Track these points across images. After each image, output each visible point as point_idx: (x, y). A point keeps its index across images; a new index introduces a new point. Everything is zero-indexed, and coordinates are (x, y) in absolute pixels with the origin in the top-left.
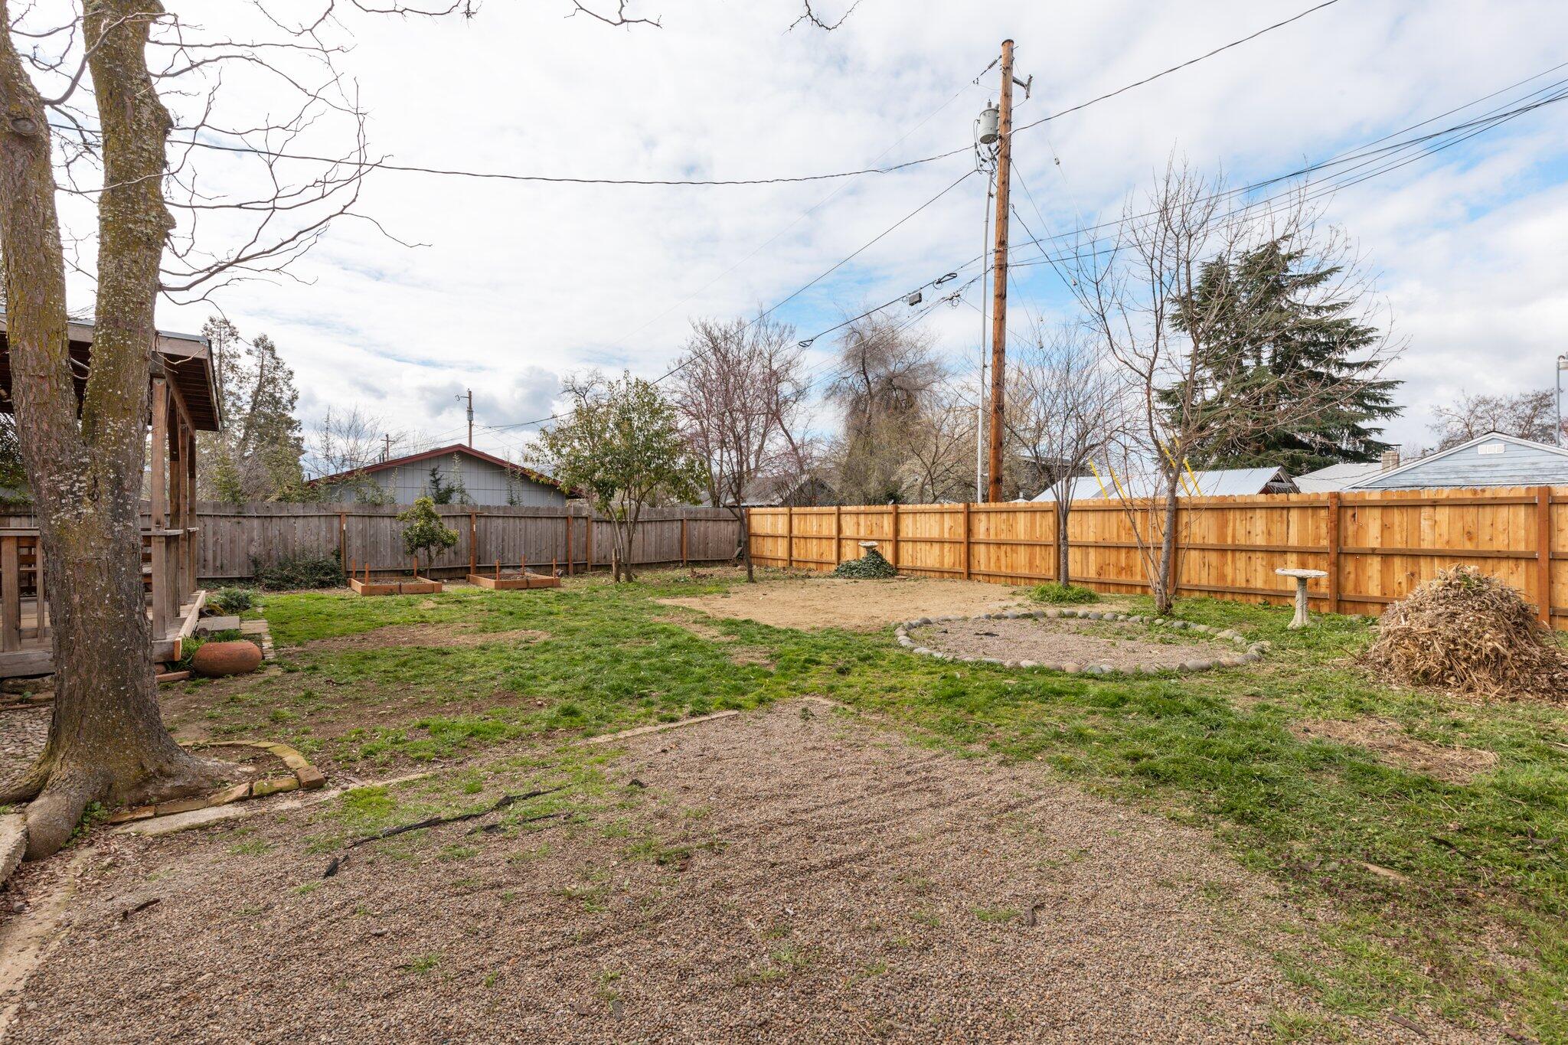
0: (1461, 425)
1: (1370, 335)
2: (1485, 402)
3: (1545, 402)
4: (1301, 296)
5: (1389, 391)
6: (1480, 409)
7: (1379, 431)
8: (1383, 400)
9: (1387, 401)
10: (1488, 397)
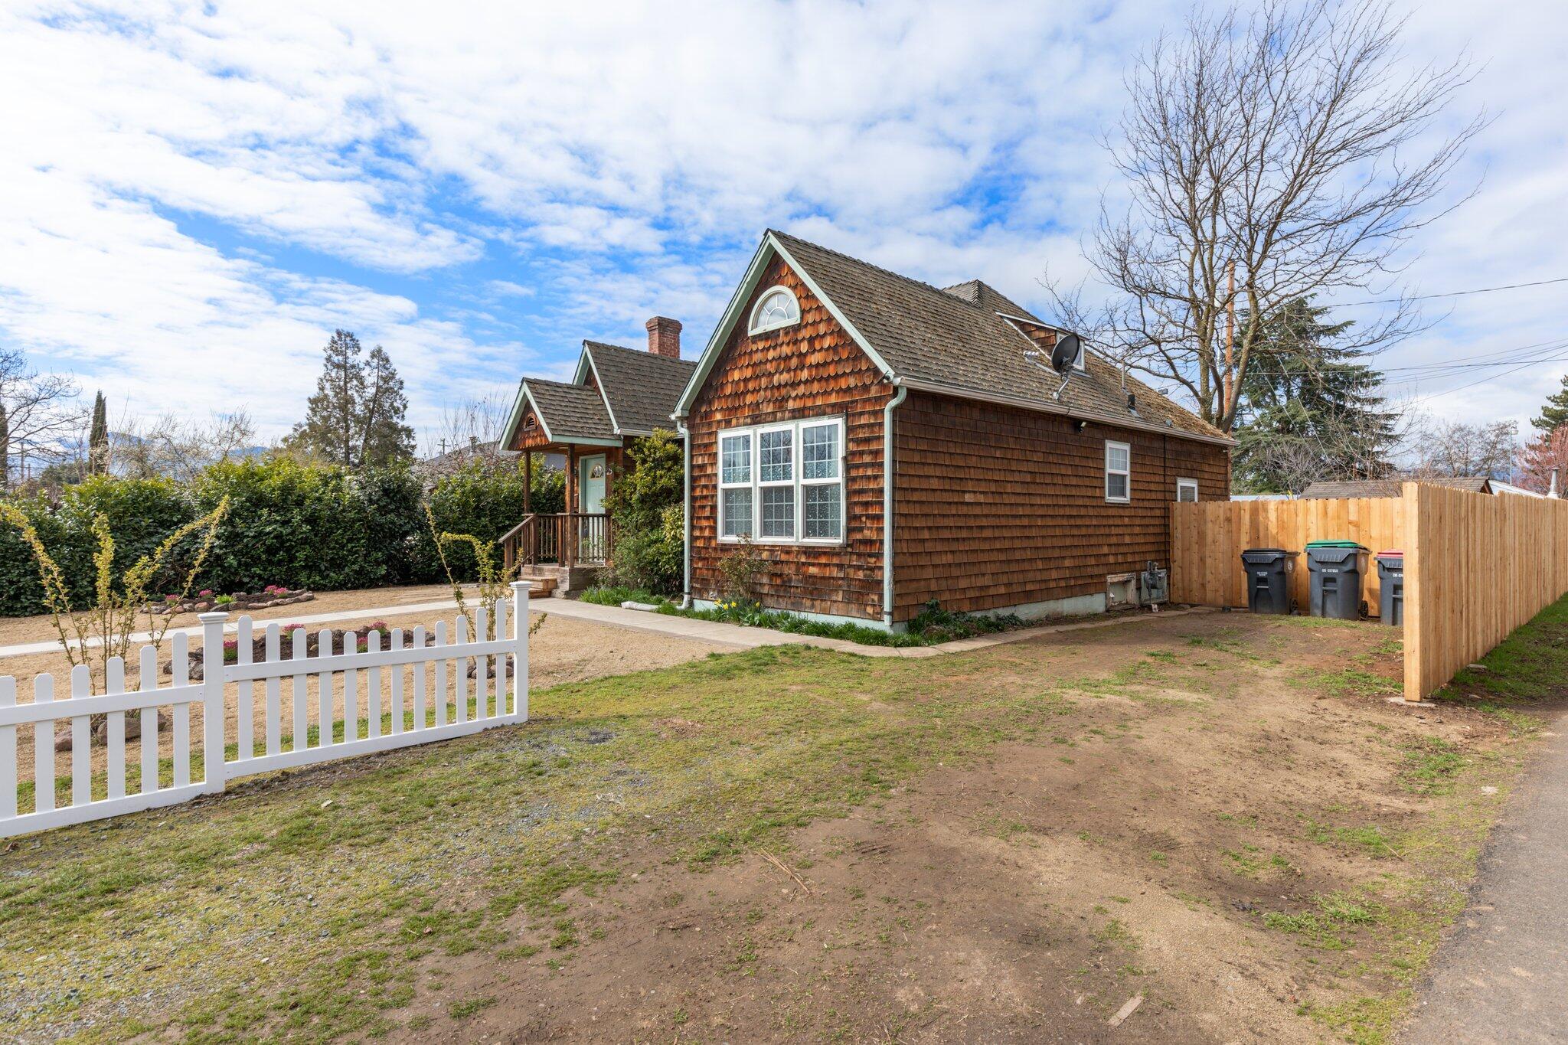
0: (1442, 448)
1: (1377, 377)
2: (1461, 429)
3: (1505, 431)
4: (1324, 342)
5: (1392, 422)
6: (1456, 435)
7: (1384, 453)
8: (1386, 428)
9: (1390, 430)
10: (1462, 425)
